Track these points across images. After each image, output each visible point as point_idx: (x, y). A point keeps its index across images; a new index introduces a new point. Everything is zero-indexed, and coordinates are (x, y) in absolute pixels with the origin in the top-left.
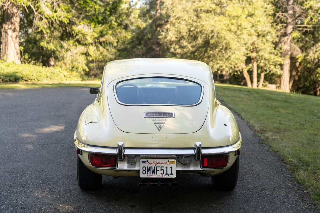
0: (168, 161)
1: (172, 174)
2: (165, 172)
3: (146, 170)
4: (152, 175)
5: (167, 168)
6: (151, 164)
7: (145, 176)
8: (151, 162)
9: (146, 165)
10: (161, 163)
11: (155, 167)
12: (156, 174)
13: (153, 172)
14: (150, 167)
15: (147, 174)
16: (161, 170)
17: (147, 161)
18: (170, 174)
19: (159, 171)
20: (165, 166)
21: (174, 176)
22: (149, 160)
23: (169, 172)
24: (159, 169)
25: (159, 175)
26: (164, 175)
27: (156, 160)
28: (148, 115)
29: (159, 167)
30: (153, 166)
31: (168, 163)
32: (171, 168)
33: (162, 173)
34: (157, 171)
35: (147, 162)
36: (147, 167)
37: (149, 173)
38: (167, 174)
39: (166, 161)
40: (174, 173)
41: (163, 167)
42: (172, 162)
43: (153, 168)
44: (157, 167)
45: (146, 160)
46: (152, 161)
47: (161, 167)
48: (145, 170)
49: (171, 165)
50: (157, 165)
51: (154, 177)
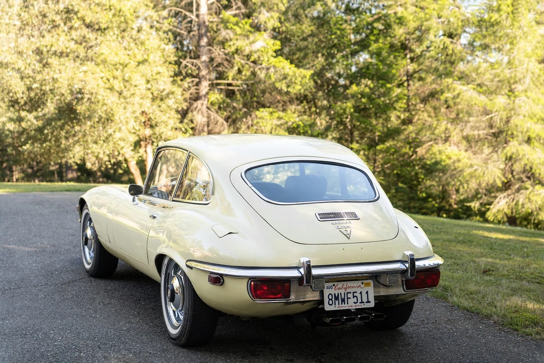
0: (362, 283)
1: (368, 302)
2: (360, 300)
3: (333, 299)
4: (342, 306)
5: (361, 293)
6: (340, 289)
7: (332, 308)
8: (339, 287)
9: (332, 291)
10: (353, 287)
11: (345, 293)
12: (348, 304)
13: (343, 300)
14: (338, 294)
15: (335, 305)
16: (354, 297)
17: (334, 285)
18: (366, 302)
19: (350, 298)
20: (359, 290)
21: (372, 305)
22: (336, 283)
23: (365, 300)
24: (350, 295)
25: (351, 305)
26: (358, 304)
27: (345, 283)
29: (351, 293)
30: (343, 291)
31: (362, 286)
32: (367, 293)
33: (356, 302)
34: (348, 298)
35: (334, 287)
36: (335, 294)
37: (337, 302)
38: (362, 302)
39: (359, 283)
40: (372, 299)
41: (356, 292)
42: (368, 285)
43: (343, 296)
44: (347, 293)
45: (331, 284)
46: (340, 285)
47: (353, 293)
48: (331, 299)
49: (367, 289)
50: (348, 291)
51: (344, 308)
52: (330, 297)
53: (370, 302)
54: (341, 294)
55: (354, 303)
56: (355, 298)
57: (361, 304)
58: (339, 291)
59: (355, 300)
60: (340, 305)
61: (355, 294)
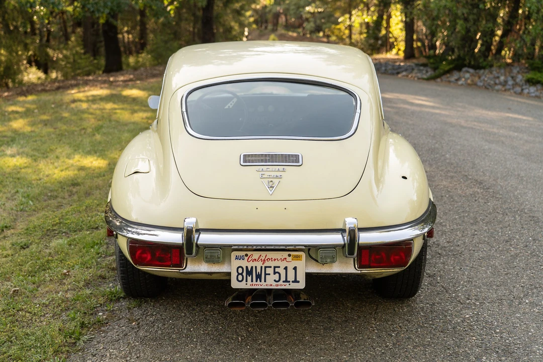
0: (289, 255)
1: (296, 281)
2: (283, 278)
3: (244, 274)
4: (257, 283)
5: (286, 268)
6: (255, 262)
7: (242, 285)
8: (253, 258)
9: (244, 263)
10: (275, 260)
11: (261, 267)
12: (265, 281)
13: (259, 277)
14: (252, 267)
15: (247, 281)
16: (275, 273)
17: (246, 255)
18: (293, 282)
19: (269, 274)
20: (283, 265)
21: (301, 285)
22: (249, 253)
23: (291, 277)
25: (270, 282)
26: (281, 282)
27: (263, 254)
28: (249, 159)
29: (271, 267)
30: (259, 265)
31: (289, 259)
32: (295, 268)
33: (277, 280)
34: (266, 274)
35: (246, 258)
36: (247, 267)
37: (249, 278)
38: (286, 281)
39: (284, 254)
40: (302, 278)
41: (279, 267)
42: (298, 258)
43: (259, 270)
44: (266, 267)
45: (243, 253)
46: (256, 255)
47: (275, 267)
48: (241, 274)
49: (296, 263)
50: (267, 264)
51: (260, 287)
52: (240, 271)
53: (298, 282)
54: (256, 267)
55: (275, 281)
56: (277, 275)
57: (285, 283)
58: (254, 264)
59: (276, 277)
60: (254, 282)
61: (277, 270)
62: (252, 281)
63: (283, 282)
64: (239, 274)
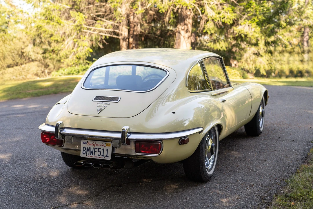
0: (105, 144)
1: (107, 156)
2: (102, 154)
3: (86, 151)
4: (91, 156)
5: (103, 150)
6: (90, 145)
7: (85, 156)
8: (90, 143)
9: (86, 146)
10: (99, 145)
11: (93, 148)
12: (94, 155)
13: (92, 152)
14: (89, 148)
15: (87, 154)
16: (99, 151)
17: (87, 142)
18: (106, 156)
19: (96, 152)
20: (102, 148)
21: (109, 158)
22: (89, 141)
23: (105, 154)
24: (97, 150)
25: (96, 156)
27: (95, 142)
29: (97, 148)
30: (92, 147)
31: (105, 145)
32: (107, 150)
34: (95, 152)
35: (87, 143)
36: (87, 147)
37: (88, 153)
38: (103, 156)
39: (103, 143)
40: (110, 155)
41: (100, 149)
42: (108, 145)
46: (91, 142)
47: (99, 149)
48: (85, 151)
49: (108, 147)
50: (96, 147)
51: (92, 158)
52: (84, 148)
53: (108, 156)
54: (91, 148)
55: (98, 155)
57: (102, 157)
59: (99, 153)
60: (90, 155)
61: (99, 150)
62: (89, 154)
63: (102, 156)
64: (84, 151)
